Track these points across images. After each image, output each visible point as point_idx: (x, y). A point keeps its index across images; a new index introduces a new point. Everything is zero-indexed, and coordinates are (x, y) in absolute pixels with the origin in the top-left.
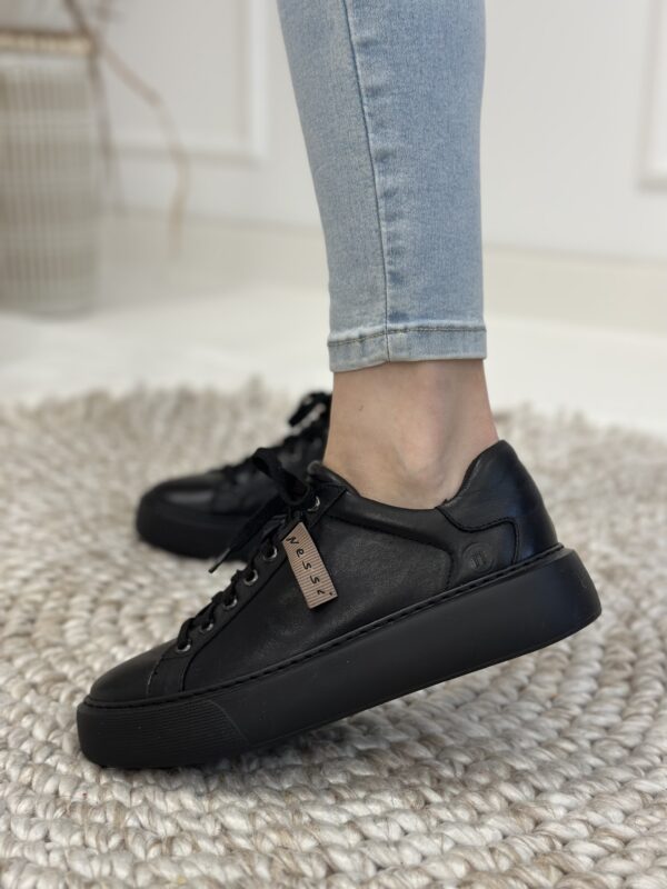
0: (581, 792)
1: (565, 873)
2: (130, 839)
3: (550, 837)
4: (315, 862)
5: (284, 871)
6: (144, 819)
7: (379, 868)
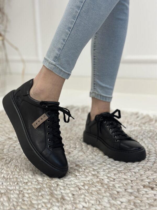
0: (106, 171)
1: (102, 184)
2: (19, 183)
3: (100, 179)
4: (55, 184)
5: (49, 185)
6: (21, 180)
7: (67, 184)
